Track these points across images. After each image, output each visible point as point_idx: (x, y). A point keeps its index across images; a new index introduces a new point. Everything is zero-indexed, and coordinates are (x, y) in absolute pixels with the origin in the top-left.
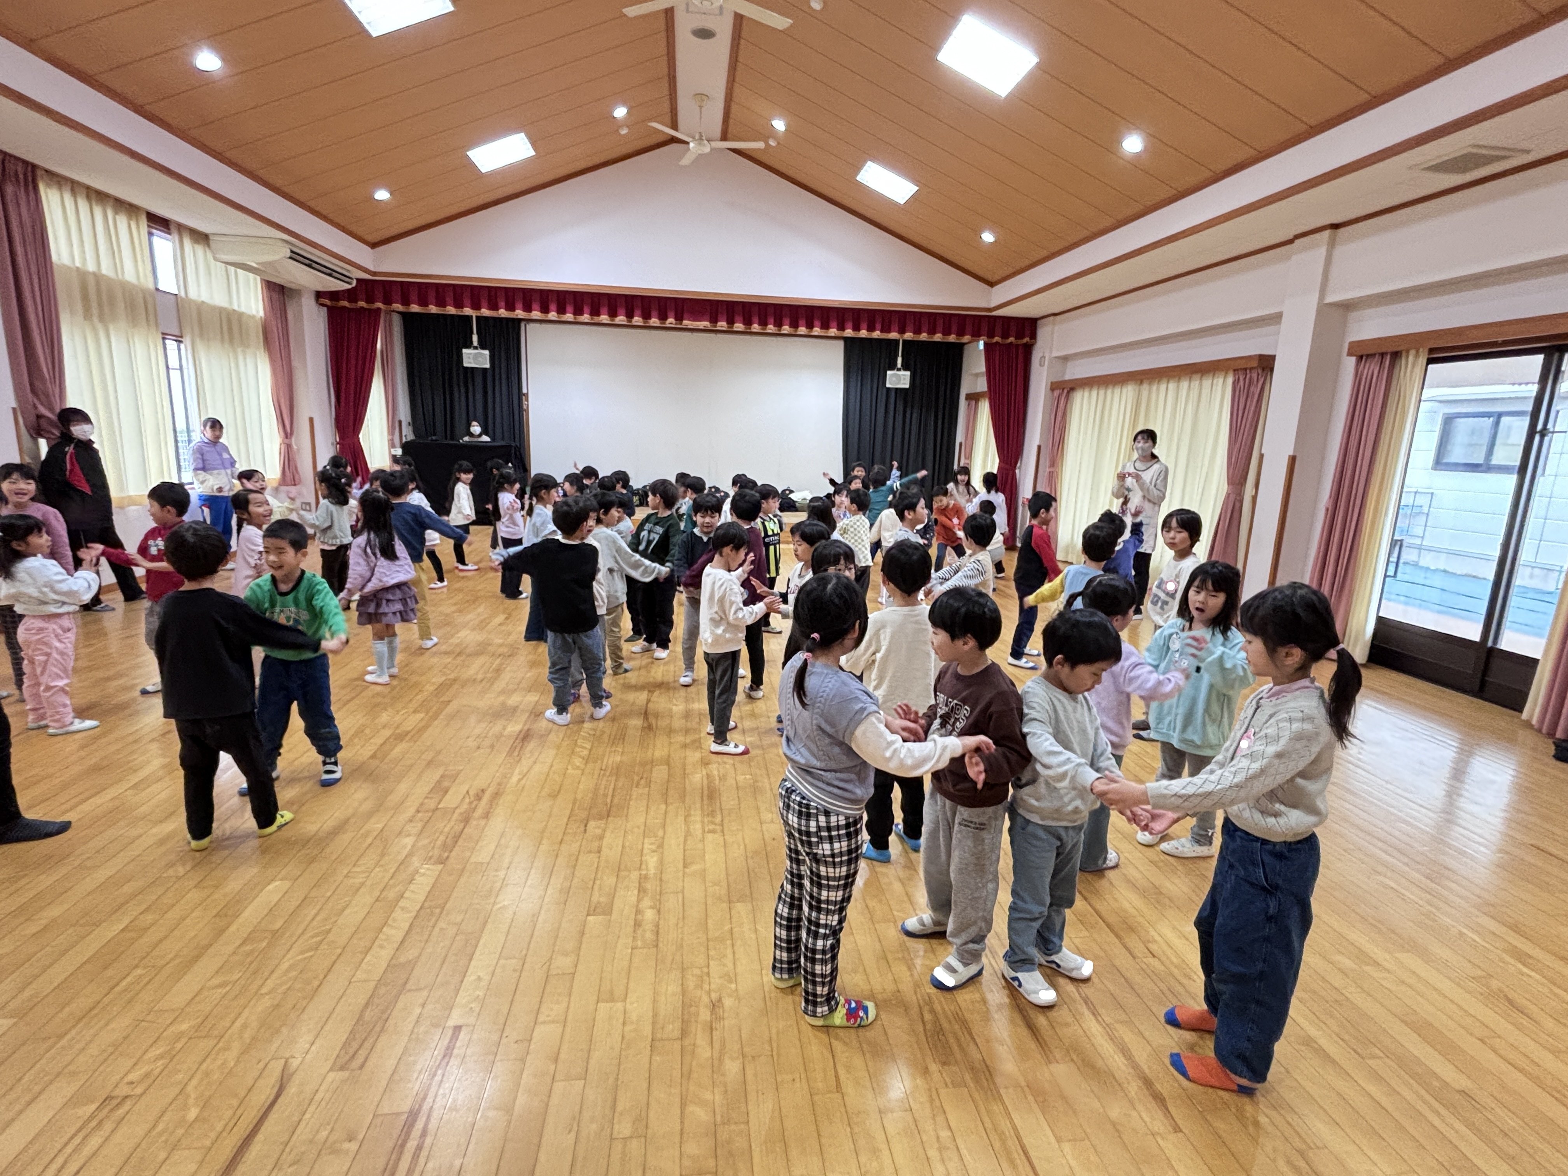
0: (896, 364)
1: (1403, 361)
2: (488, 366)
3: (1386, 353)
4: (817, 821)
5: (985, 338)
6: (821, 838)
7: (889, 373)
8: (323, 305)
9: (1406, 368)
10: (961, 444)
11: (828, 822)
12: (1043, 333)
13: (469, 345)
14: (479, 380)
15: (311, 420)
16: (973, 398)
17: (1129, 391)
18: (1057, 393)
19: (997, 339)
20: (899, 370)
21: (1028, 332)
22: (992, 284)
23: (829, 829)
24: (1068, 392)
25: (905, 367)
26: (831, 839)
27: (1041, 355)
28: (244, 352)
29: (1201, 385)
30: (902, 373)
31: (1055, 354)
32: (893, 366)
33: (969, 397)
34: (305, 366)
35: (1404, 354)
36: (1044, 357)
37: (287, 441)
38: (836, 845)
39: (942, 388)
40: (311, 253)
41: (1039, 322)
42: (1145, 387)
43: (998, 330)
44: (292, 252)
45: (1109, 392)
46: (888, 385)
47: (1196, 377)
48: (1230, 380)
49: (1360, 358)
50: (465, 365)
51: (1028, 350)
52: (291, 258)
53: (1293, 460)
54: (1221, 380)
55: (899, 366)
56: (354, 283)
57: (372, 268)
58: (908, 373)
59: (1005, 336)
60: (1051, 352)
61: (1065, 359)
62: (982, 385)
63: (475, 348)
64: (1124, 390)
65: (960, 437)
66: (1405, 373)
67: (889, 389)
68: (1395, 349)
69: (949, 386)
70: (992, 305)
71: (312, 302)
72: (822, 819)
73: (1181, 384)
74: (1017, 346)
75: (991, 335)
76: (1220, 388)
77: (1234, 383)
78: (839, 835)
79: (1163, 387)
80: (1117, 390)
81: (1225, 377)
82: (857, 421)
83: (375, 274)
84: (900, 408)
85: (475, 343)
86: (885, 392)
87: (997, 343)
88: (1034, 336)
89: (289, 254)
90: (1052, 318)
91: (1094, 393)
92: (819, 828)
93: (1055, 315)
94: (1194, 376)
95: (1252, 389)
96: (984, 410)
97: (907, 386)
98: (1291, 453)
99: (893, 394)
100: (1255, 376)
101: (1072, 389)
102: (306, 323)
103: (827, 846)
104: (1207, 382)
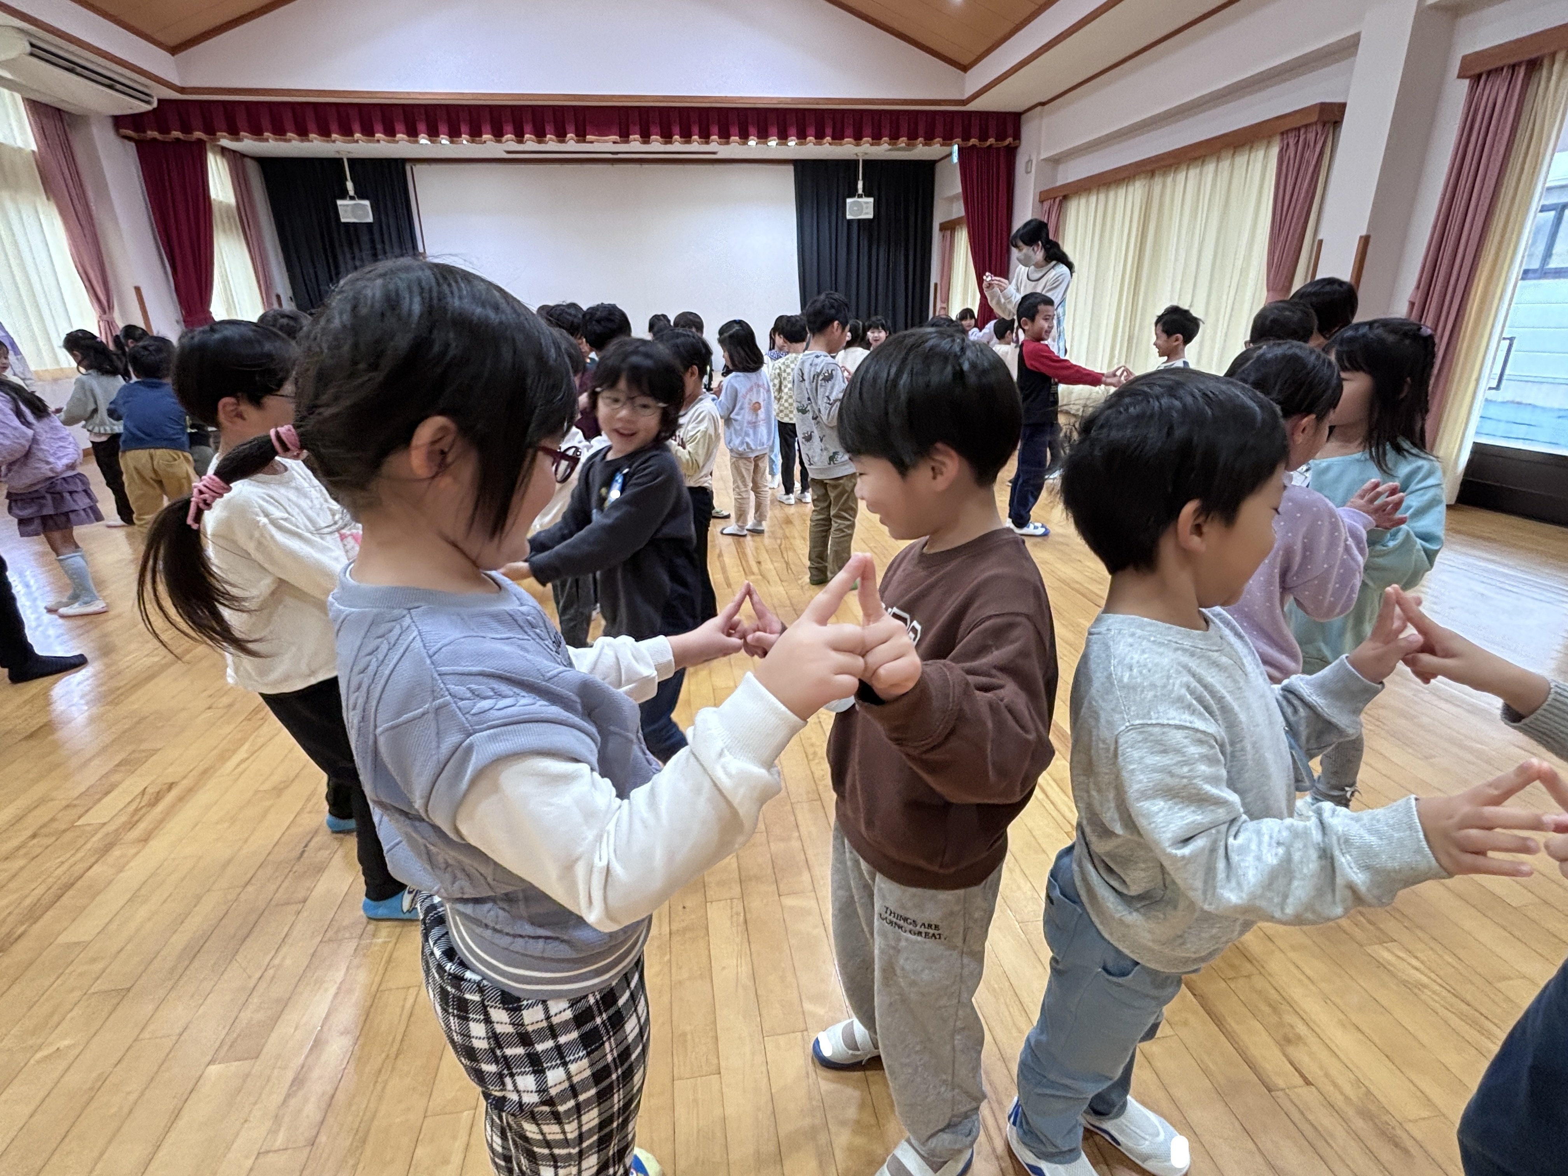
0: (856, 190)
1: (1545, 72)
2: (370, 219)
3: (1519, 64)
4: (488, 1020)
5: (959, 140)
6: (506, 1062)
7: (849, 201)
8: (129, 138)
9: (1549, 79)
10: (936, 285)
11: (518, 1024)
12: (1028, 131)
13: (344, 195)
14: (365, 238)
15: (138, 290)
16: (949, 227)
17: (1136, 191)
18: (1046, 205)
19: (973, 141)
20: (860, 196)
21: (1010, 132)
22: (965, 68)
23: (525, 1039)
24: (1061, 202)
25: (867, 193)
26: (536, 1064)
27: (1027, 159)
28: (14, 200)
29: (1232, 165)
30: (865, 200)
31: (1044, 156)
32: (853, 193)
33: (944, 227)
34: (115, 219)
35: (1546, 63)
36: (1030, 161)
37: (105, 317)
38: (555, 1077)
39: (912, 218)
40: (67, 51)
41: (1024, 117)
42: (1158, 182)
43: (975, 130)
44: (32, 45)
45: (1112, 194)
46: (849, 217)
47: (1227, 154)
48: (1275, 151)
49: (1476, 79)
50: (343, 220)
51: (1011, 153)
52: (32, 54)
53: (1365, 241)
54: (1261, 154)
55: (860, 191)
56: (155, 105)
57: (177, 82)
58: (871, 200)
59: (983, 138)
60: (1039, 153)
61: (1056, 161)
62: (958, 210)
63: (352, 198)
64: (1131, 189)
65: (935, 277)
66: (1547, 88)
67: (850, 222)
68: (1534, 56)
69: (919, 216)
70: (966, 95)
71: (111, 134)
72: (500, 1016)
73: (1205, 168)
74: (998, 149)
75: (966, 138)
76: (1259, 166)
77: (1281, 151)
78: (558, 1048)
79: (1181, 176)
80: (1122, 192)
81: (1267, 147)
82: (815, 268)
83: (182, 90)
84: (865, 243)
85: (351, 193)
86: (845, 224)
87: (974, 146)
88: (1017, 136)
89: (28, 48)
90: (1039, 108)
91: (1093, 199)
92: (496, 1039)
93: (1043, 104)
94: (1223, 154)
95: (1307, 155)
96: (962, 240)
97: (871, 216)
98: (1364, 233)
99: (855, 226)
100: (1311, 136)
101: (1065, 198)
102: (105, 164)
103: (527, 1082)
104: (1241, 159)
